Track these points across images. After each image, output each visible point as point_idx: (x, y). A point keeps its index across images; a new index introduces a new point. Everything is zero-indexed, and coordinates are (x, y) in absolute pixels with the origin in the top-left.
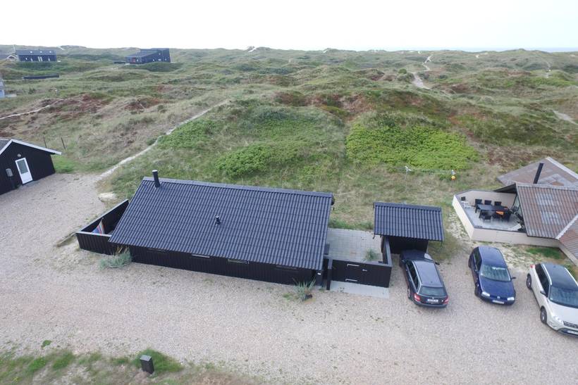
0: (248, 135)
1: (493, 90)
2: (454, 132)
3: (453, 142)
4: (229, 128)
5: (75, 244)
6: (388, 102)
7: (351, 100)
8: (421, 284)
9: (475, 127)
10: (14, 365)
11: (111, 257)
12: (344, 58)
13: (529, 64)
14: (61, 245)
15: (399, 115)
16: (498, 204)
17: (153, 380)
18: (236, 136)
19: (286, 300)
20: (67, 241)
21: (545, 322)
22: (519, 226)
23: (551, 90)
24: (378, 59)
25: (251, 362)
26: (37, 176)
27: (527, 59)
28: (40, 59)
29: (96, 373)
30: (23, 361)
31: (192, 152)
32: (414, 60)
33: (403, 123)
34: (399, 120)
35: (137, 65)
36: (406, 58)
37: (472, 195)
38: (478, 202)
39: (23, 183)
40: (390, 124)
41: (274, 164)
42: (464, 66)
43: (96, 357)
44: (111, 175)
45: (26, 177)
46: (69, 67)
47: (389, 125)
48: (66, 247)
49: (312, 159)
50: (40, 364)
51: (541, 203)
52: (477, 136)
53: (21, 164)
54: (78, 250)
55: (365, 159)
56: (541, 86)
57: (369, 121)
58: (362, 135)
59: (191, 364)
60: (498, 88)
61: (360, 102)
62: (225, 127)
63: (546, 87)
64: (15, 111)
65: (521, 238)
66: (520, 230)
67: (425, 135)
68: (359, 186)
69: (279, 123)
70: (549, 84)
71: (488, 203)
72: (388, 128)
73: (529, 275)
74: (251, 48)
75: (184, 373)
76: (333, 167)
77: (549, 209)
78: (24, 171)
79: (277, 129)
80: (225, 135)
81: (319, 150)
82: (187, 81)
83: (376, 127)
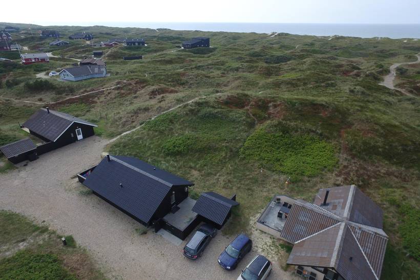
3: (326, 152)
4: (184, 120)
5: (77, 179)
7: (275, 106)
10: (31, 226)
12: (344, 46)
14: (72, 178)
15: (296, 125)
17: (64, 248)
19: (135, 232)
20: (75, 177)
25: (99, 254)
26: (85, 136)
28: (137, 44)
29: (50, 238)
30: (34, 226)
31: (156, 134)
32: (411, 50)
33: (296, 132)
34: (294, 128)
35: (187, 49)
39: (79, 139)
40: (285, 131)
41: (191, 150)
43: (54, 232)
44: (114, 141)
45: (80, 137)
46: (150, 49)
47: (283, 132)
48: (74, 179)
49: (216, 150)
50: (38, 228)
51: (301, 218)
52: (350, 149)
53: (78, 131)
54: (77, 182)
55: (249, 155)
58: (259, 137)
59: (80, 247)
61: (279, 109)
62: (182, 119)
64: (104, 86)
67: (309, 142)
69: (211, 121)
72: (281, 134)
74: (273, 34)
75: (75, 249)
76: (225, 158)
77: (303, 223)
78: (79, 134)
79: (209, 125)
81: (224, 144)
82: (207, 67)
83: (273, 132)
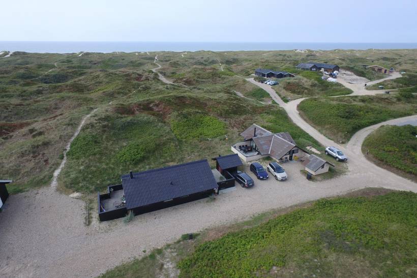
0: (121, 139)
1: (203, 80)
2: (212, 115)
3: (214, 120)
4: (106, 137)
6: (175, 104)
7: (157, 105)
8: (246, 181)
9: (219, 111)
11: (126, 218)
12: (99, 60)
13: (210, 60)
14: (88, 224)
15: (187, 111)
16: (246, 146)
18: (114, 141)
20: (89, 221)
21: (277, 180)
22: (257, 153)
23: (228, 78)
24: (123, 59)
27: (208, 58)
31: (98, 156)
33: (190, 115)
34: (188, 114)
36: (142, 58)
37: (238, 145)
38: (240, 147)
40: (185, 117)
41: (149, 152)
42: (179, 63)
44: (59, 184)
48: (92, 224)
49: (164, 144)
51: (261, 143)
52: (221, 115)
54: (100, 223)
55: (186, 138)
56: (223, 76)
57: (177, 118)
58: (178, 126)
60: (205, 79)
62: (104, 137)
63: (225, 76)
65: (259, 157)
66: (258, 154)
67: (201, 119)
68: (193, 152)
69: (133, 128)
70: (225, 75)
71: (243, 146)
72: (186, 119)
73: (268, 168)
74: (6, 53)
76: (176, 146)
77: (264, 144)
79: (135, 132)
80: (108, 142)
81: (165, 138)
